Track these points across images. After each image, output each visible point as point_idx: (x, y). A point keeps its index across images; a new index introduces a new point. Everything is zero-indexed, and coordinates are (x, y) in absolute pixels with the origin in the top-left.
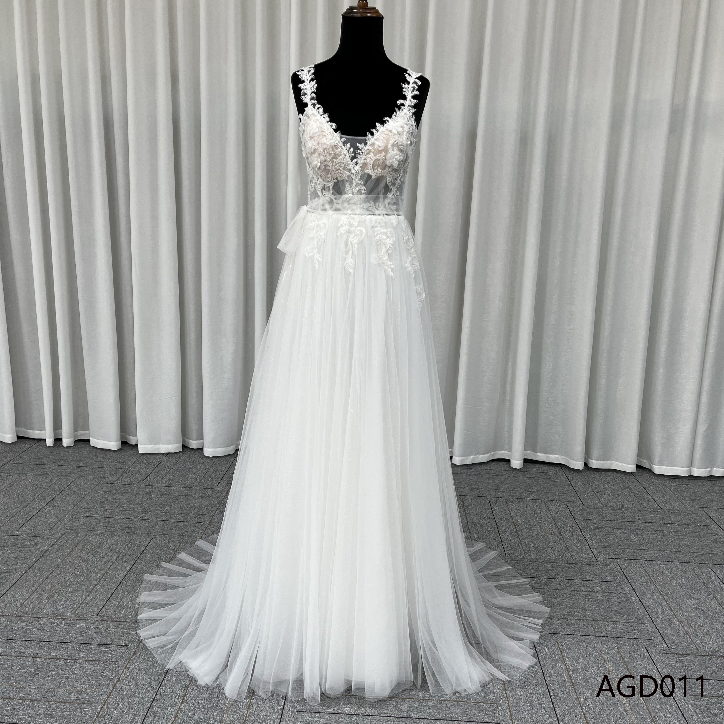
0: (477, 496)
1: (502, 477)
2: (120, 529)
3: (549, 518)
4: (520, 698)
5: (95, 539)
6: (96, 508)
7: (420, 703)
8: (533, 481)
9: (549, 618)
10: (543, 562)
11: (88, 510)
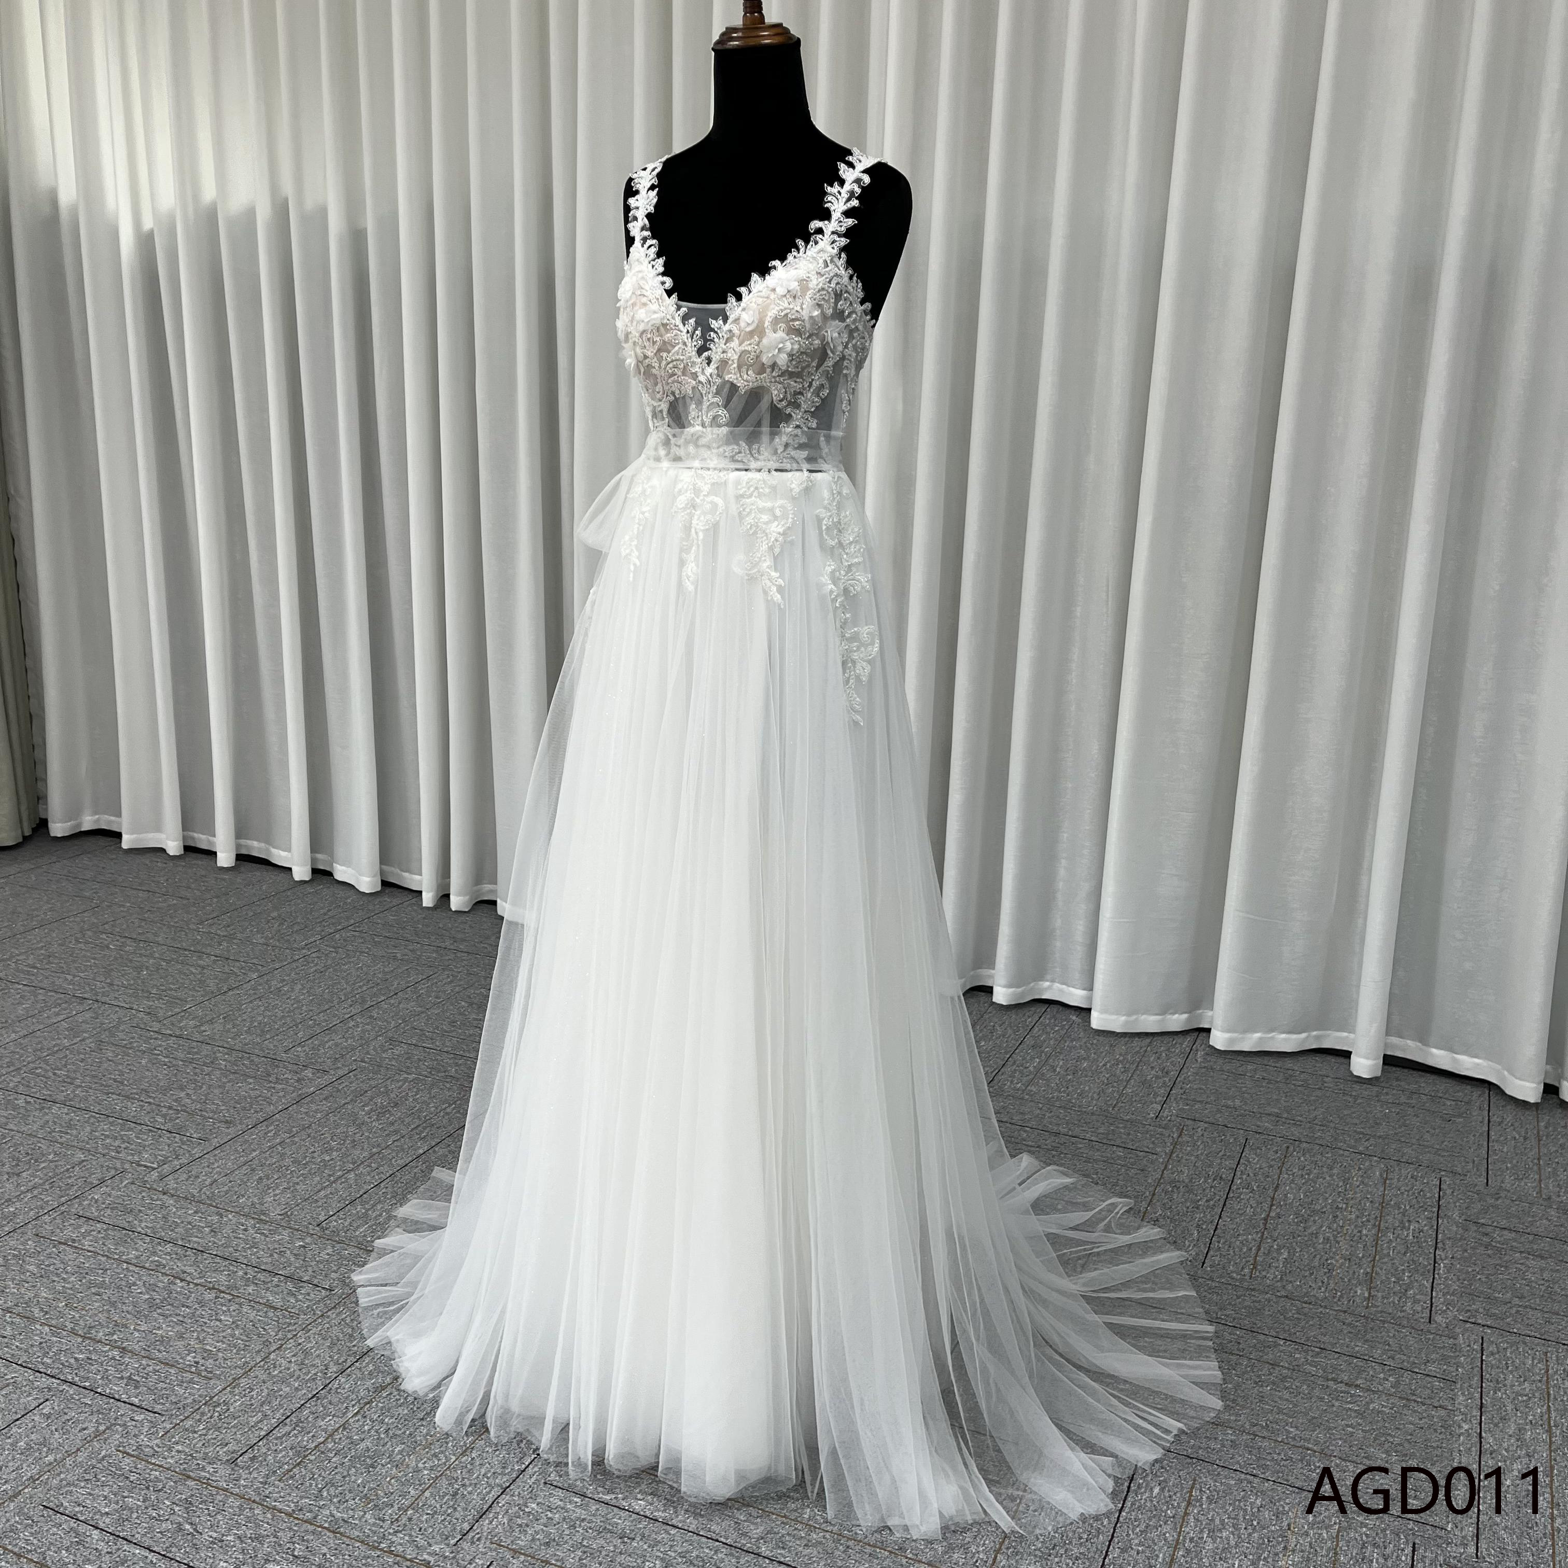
7: (796, 1529)
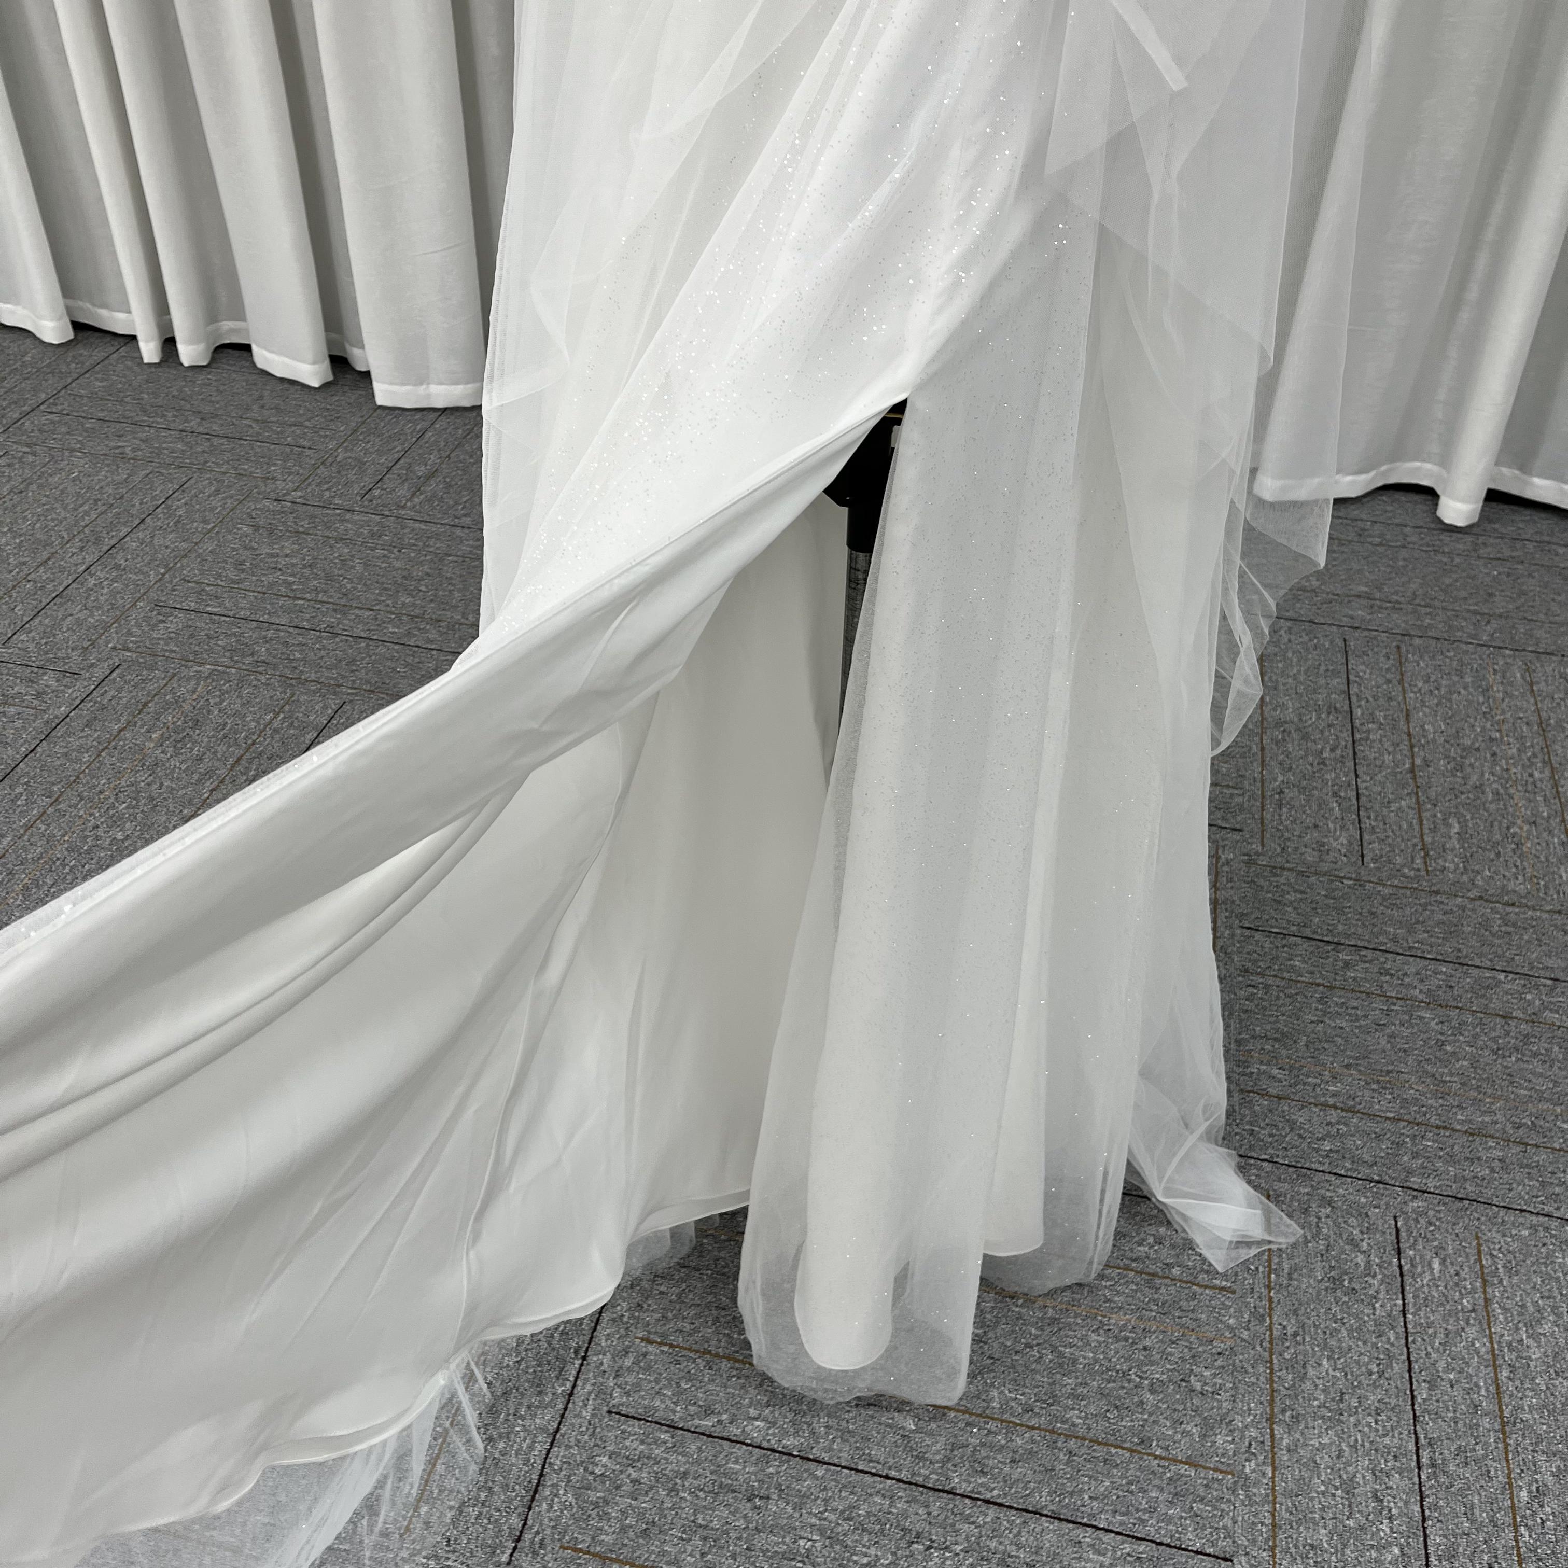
0: (1310, 621)
1: (1403, 553)
2: (264, 662)
3: (1527, 724)
4: (1315, 1462)
5: (194, 692)
6: (220, 583)
8: (1499, 574)
9: (1466, 1132)
10: (1481, 898)
11: (198, 588)
